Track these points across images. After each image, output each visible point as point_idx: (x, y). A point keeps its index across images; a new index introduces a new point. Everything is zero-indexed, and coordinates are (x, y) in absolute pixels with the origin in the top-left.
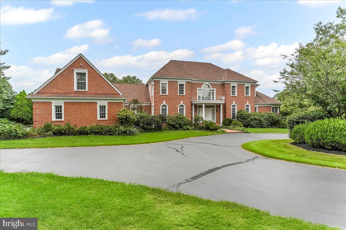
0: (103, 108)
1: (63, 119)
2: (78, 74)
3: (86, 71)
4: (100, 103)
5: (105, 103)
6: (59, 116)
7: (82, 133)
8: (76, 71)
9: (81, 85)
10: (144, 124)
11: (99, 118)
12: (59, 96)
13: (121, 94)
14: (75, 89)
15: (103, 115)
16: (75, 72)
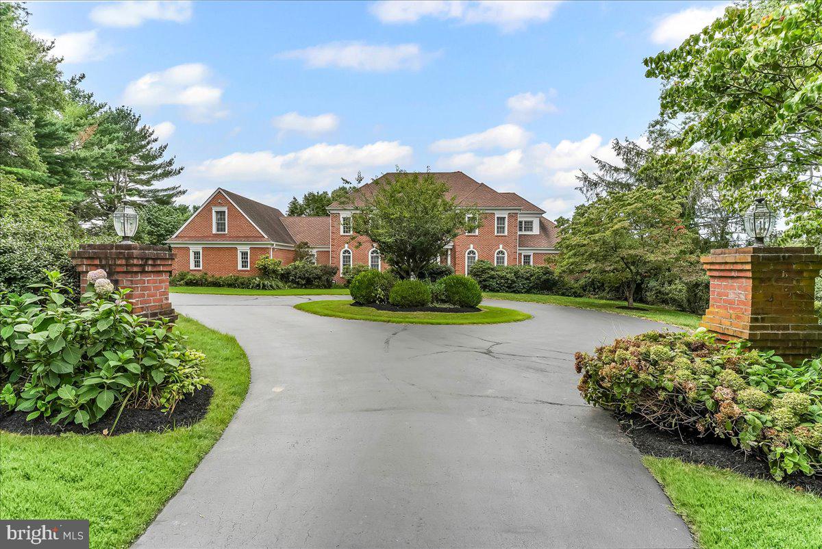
0: (244, 254)
1: (201, 268)
2: (217, 212)
3: (225, 209)
4: (241, 249)
5: (247, 249)
6: (197, 264)
7: (216, 284)
8: (214, 209)
9: (221, 227)
10: (295, 277)
11: (240, 267)
12: (196, 241)
13: (266, 237)
14: (214, 231)
15: (244, 264)
16: (213, 211)
